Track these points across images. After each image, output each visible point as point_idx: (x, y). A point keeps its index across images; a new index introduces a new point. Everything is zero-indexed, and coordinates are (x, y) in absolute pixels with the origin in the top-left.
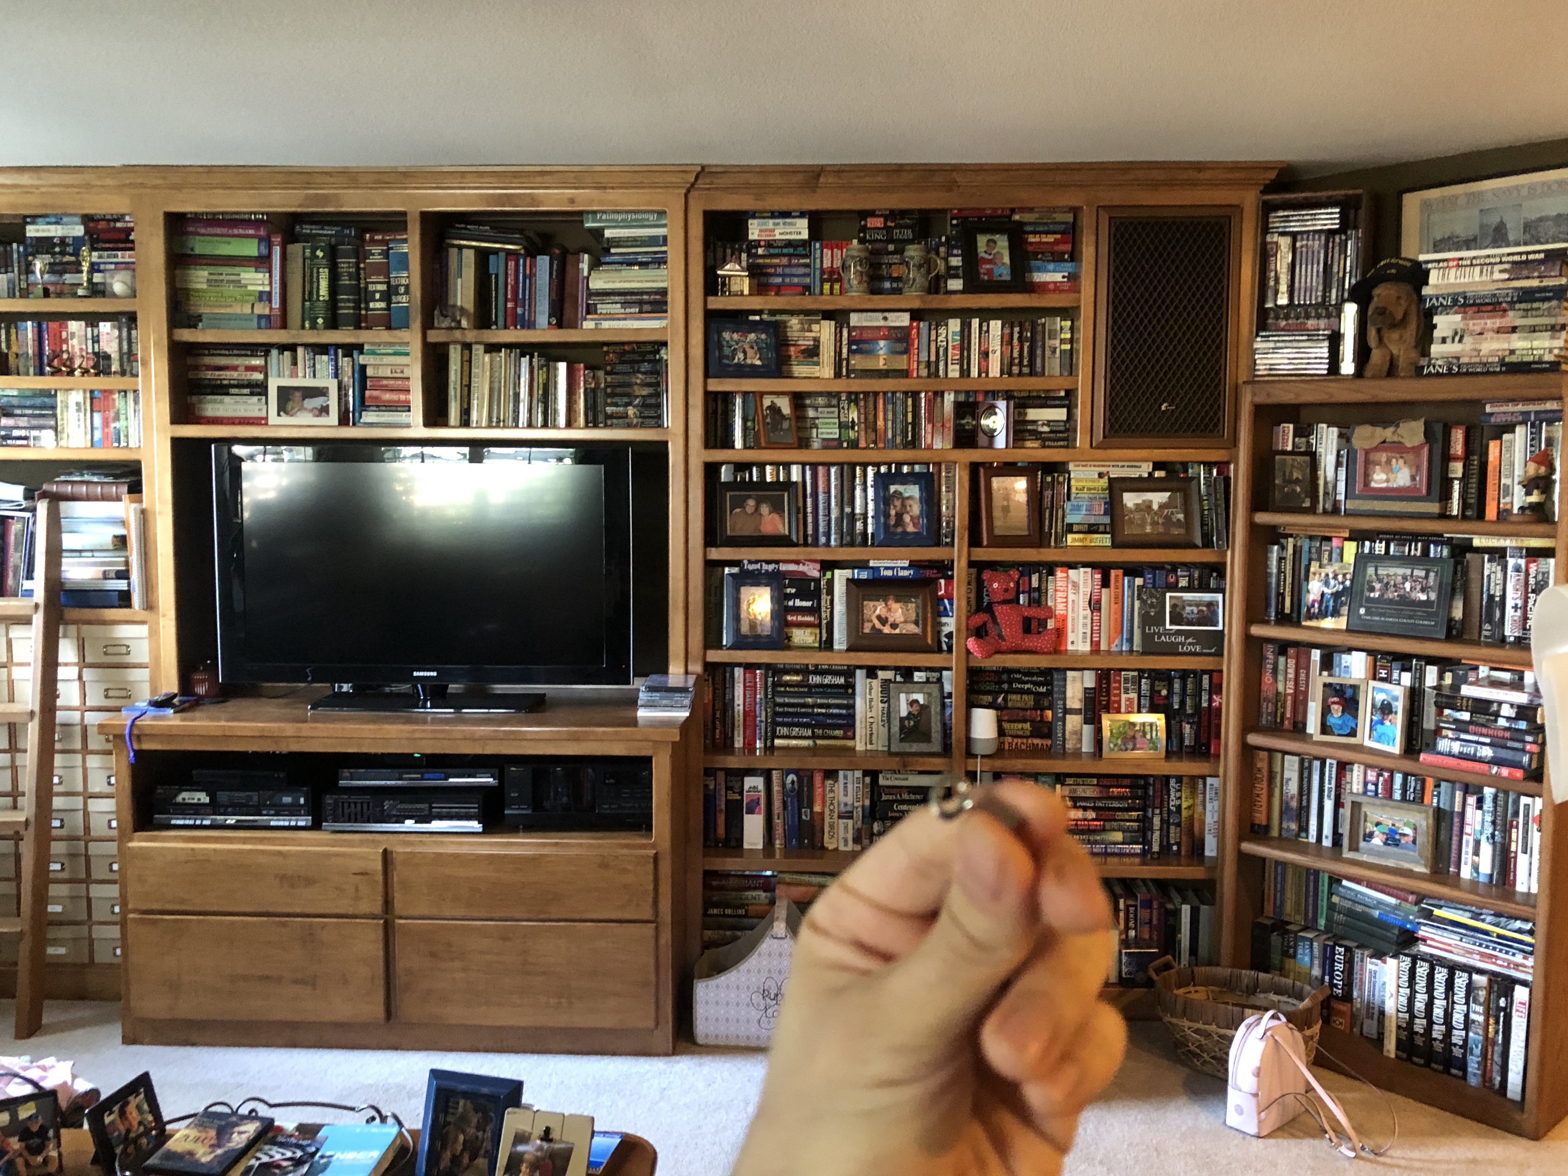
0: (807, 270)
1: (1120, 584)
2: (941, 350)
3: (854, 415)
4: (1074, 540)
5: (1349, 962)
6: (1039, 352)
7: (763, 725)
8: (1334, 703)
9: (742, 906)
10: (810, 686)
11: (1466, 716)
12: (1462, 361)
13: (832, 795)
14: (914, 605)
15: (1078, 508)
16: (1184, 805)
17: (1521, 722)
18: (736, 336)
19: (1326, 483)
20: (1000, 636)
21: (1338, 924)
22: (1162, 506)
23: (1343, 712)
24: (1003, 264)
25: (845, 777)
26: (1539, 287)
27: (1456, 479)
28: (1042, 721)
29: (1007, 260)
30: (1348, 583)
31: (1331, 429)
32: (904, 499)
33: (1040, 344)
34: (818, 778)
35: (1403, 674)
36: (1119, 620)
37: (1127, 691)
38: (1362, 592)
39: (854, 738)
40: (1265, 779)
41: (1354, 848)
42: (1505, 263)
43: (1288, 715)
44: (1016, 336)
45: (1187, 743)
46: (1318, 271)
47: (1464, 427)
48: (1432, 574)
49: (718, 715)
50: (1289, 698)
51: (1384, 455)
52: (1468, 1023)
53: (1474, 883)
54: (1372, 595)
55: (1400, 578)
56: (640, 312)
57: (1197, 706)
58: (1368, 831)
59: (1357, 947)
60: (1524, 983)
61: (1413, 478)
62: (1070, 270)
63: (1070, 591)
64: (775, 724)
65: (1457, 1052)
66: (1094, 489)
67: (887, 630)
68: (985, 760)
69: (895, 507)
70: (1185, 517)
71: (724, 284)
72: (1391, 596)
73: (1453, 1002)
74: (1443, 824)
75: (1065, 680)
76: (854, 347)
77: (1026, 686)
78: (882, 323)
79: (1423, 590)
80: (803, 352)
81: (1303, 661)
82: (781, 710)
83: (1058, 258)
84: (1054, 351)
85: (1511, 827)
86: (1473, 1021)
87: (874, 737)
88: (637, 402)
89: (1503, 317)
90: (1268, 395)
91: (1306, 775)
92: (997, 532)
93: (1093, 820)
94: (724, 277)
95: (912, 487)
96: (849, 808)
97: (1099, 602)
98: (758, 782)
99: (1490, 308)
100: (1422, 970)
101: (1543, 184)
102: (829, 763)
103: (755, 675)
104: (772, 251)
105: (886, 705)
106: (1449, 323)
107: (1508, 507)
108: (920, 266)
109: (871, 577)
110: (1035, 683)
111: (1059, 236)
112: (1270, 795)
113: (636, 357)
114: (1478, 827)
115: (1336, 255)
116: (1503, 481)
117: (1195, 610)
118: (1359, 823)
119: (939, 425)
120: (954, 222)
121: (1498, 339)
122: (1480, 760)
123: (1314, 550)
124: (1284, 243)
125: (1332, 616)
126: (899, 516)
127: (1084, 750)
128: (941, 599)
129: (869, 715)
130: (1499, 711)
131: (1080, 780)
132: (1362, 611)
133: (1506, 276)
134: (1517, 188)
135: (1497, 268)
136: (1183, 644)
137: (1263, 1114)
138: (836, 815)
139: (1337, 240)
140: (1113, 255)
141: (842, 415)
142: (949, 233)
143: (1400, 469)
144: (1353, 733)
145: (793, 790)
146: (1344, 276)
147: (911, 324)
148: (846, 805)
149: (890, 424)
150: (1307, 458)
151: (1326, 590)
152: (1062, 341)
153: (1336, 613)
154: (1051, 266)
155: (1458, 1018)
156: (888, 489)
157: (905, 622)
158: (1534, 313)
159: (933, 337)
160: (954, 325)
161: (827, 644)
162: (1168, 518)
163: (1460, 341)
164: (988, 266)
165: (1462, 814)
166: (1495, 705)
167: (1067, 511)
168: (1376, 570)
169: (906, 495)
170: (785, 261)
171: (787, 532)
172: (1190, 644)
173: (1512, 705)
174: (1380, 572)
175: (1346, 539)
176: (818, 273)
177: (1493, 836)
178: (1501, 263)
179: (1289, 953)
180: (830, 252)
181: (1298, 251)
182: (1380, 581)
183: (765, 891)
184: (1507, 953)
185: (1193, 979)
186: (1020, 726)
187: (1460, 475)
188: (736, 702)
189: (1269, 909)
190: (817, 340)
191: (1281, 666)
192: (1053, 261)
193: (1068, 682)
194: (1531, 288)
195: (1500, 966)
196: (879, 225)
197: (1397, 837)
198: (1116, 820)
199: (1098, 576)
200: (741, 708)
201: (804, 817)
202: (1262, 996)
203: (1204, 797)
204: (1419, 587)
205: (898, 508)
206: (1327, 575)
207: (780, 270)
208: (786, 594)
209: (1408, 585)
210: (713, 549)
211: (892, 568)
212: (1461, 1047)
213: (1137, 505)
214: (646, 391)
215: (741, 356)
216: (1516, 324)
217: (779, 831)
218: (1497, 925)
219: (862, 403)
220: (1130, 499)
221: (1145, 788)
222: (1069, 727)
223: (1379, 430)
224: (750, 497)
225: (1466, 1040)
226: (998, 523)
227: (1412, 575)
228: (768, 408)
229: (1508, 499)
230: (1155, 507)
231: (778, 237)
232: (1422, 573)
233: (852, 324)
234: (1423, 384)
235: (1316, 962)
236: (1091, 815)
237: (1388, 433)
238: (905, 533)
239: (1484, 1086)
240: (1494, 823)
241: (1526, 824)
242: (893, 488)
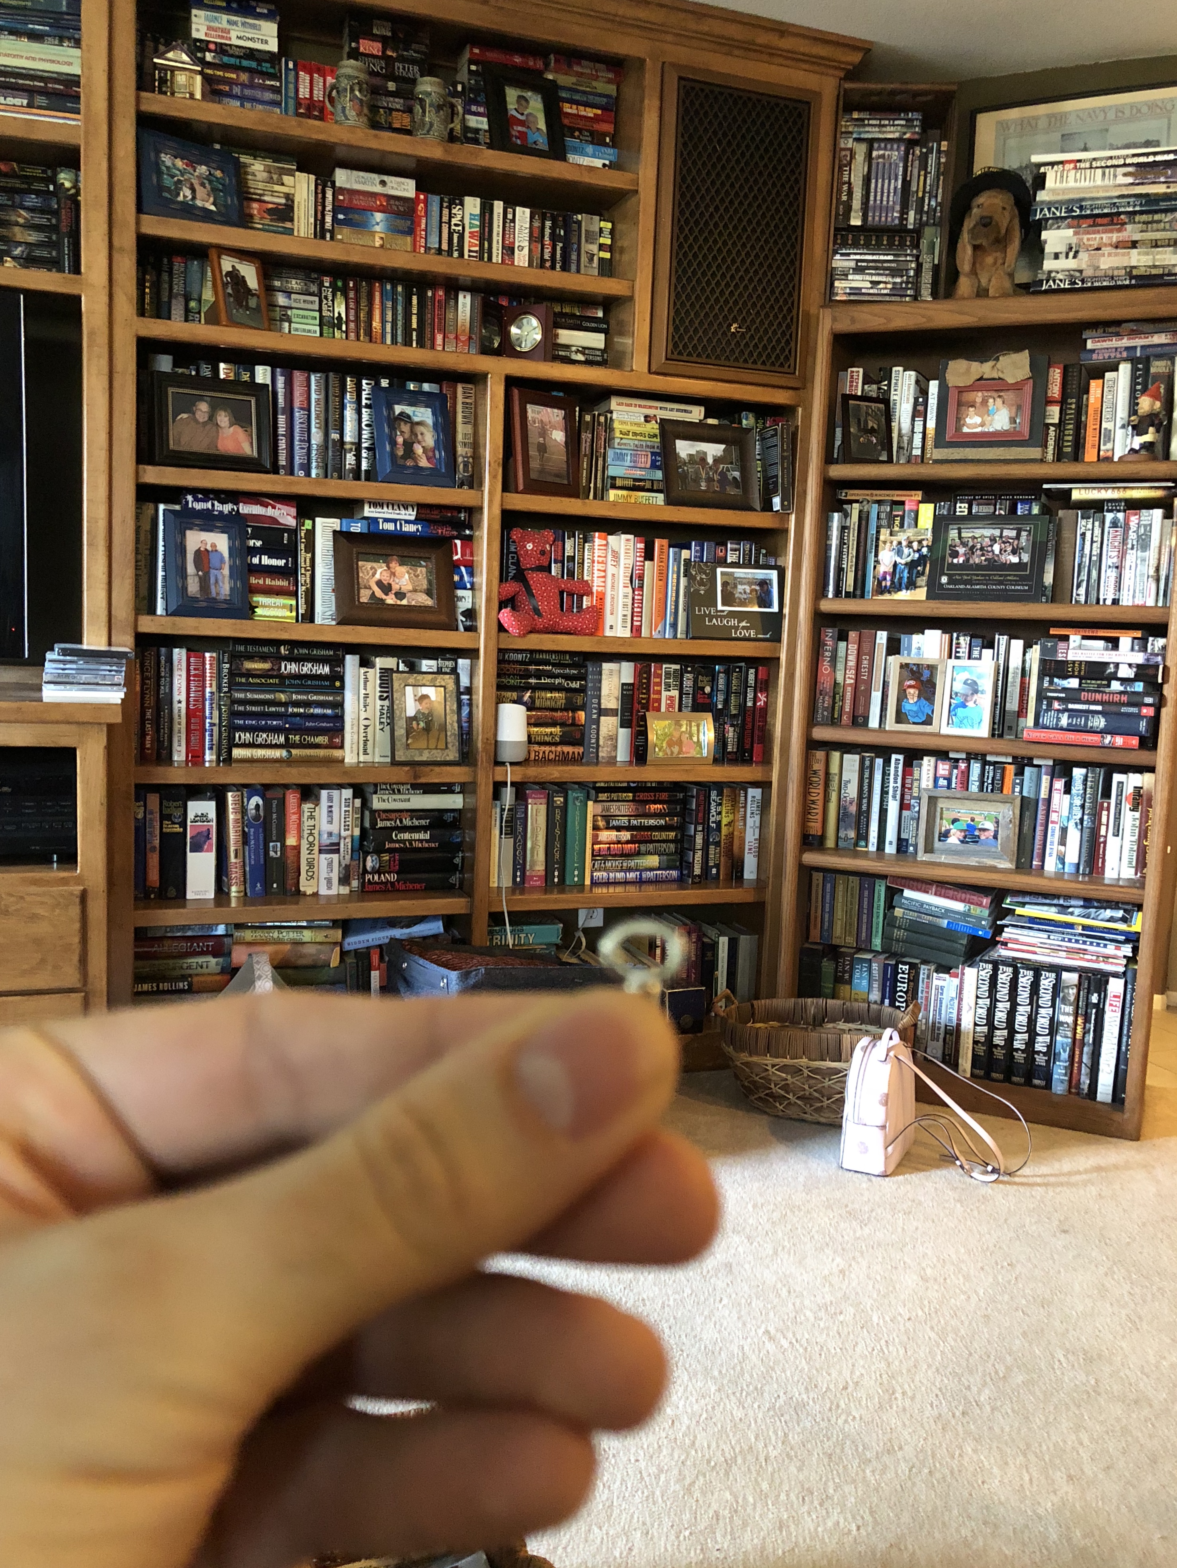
0: (276, 97)
1: (666, 554)
2: (456, 236)
3: (340, 308)
4: (616, 496)
5: (914, 980)
6: (574, 257)
7: (216, 729)
8: (910, 687)
9: (183, 978)
10: (282, 677)
11: (1074, 683)
12: (1084, 274)
13: (311, 822)
14: (424, 570)
15: (620, 457)
16: (725, 821)
17: (1137, 684)
18: (179, 163)
19: (900, 436)
20: (537, 611)
21: (898, 940)
22: (716, 460)
23: (919, 697)
24: (538, 129)
25: (330, 799)
26: (1165, 194)
27: (1053, 425)
28: (573, 724)
29: (542, 125)
30: (925, 551)
31: (907, 373)
32: (414, 424)
33: (575, 246)
34: (292, 799)
35: (984, 651)
36: (663, 601)
37: (668, 687)
38: (943, 558)
39: (342, 747)
40: (822, 782)
41: (929, 849)
42: (1129, 165)
43: (847, 708)
44: (547, 231)
45: (730, 749)
46: (895, 188)
47: (1062, 366)
48: (1024, 534)
49: (149, 715)
50: (849, 689)
51: (980, 394)
52: (1054, 1027)
53: (1059, 876)
54: (955, 561)
55: (987, 540)
56: (29, 106)
57: (742, 707)
58: (943, 829)
59: (922, 963)
60: (1116, 975)
61: (1013, 421)
62: (612, 158)
63: (610, 562)
64: (234, 728)
65: (1040, 1060)
66: (641, 434)
67: (390, 600)
68: (517, 768)
69: (402, 432)
70: (743, 475)
71: (163, 81)
72: (977, 561)
73: (1038, 1006)
74: (1027, 813)
75: (600, 674)
76: (341, 217)
77: (557, 681)
78: (378, 189)
79: (1014, 552)
80: (269, 211)
81: (866, 647)
82: (241, 708)
83: (597, 139)
84: (591, 257)
85: (1102, 809)
86: (1062, 1024)
87: (370, 744)
88: (18, 251)
89: (1119, 231)
90: (853, 321)
91: (867, 775)
92: (533, 475)
93: (627, 842)
94: (165, 68)
95: (422, 410)
96: (334, 840)
97: (641, 578)
98: (208, 808)
99: (1106, 220)
100: (1005, 975)
101: (1132, 106)
102: (309, 776)
103: (204, 657)
104: (226, 59)
105: (386, 703)
106: (1062, 238)
107: (1110, 454)
108: (439, 108)
109: (365, 531)
110: (567, 677)
111: (599, 112)
112: (826, 800)
113: (17, 184)
114: (1065, 813)
115: (916, 171)
116: (1104, 425)
117: (748, 588)
118: (934, 821)
119: (452, 336)
120: (473, 68)
121: (1116, 255)
122: (1092, 731)
123: (883, 516)
124: (861, 150)
125: (907, 589)
126: (408, 446)
127: (618, 759)
128: (456, 566)
129: (363, 715)
130: (1116, 672)
131: (614, 796)
132: (944, 580)
133: (1130, 180)
134: (1103, 110)
135: (1120, 171)
136: (736, 628)
137: (890, 1149)
138: (316, 849)
139: (918, 152)
140: (681, 128)
141: (324, 307)
142: (466, 81)
143: (998, 410)
144: (928, 721)
145: (257, 817)
146: (923, 197)
147: (417, 196)
148: (330, 834)
149: (389, 327)
150: (882, 406)
151: (899, 560)
152: (601, 247)
153: (912, 585)
154: (590, 149)
155: (1043, 1022)
156: (391, 409)
157: (415, 591)
158: (1155, 225)
159: (445, 218)
160: (472, 205)
161: (309, 617)
162: (723, 474)
163: (1075, 257)
164: (520, 128)
165: (1049, 801)
166: (1112, 666)
167: (609, 460)
168: (960, 533)
169: (416, 419)
170: (244, 77)
171: (255, 454)
172: (744, 628)
173: (1130, 665)
174: (963, 535)
175: (920, 502)
176: (291, 103)
177: (1082, 820)
178: (1125, 165)
179: (843, 978)
180: (308, 77)
181: (874, 162)
182: (964, 545)
183: (215, 956)
184: (1098, 945)
185: (753, 1014)
186: (548, 730)
187: (1056, 421)
188: (176, 698)
189: (815, 934)
190: (289, 198)
191: (841, 652)
192: (592, 143)
193: (604, 677)
194: (1156, 194)
195: (1088, 961)
196: (375, 52)
197: (977, 833)
198: (652, 842)
199: (642, 546)
200: (183, 705)
201: (272, 854)
202: (831, 1025)
203: (745, 812)
204: (1009, 549)
205: (407, 436)
206: (900, 543)
207: (237, 90)
208: (249, 548)
209: (996, 548)
210: (149, 468)
211: (394, 521)
212: (1044, 1054)
213: (691, 456)
214: (33, 237)
215: (188, 193)
216: (1134, 238)
217: (235, 873)
218: (1087, 916)
219: (352, 294)
220: (684, 448)
221: (685, 802)
222: (603, 731)
223: (975, 365)
224: (201, 398)
225: (1050, 1046)
226: (534, 464)
227: (1001, 537)
228: (228, 274)
229: (1109, 446)
230: (710, 460)
231: (235, 42)
232: (1014, 533)
233: (338, 184)
234: (1043, 300)
235: (876, 985)
236: (626, 835)
237: (986, 369)
238: (417, 468)
239: (1070, 1092)
240: (1083, 806)
241: (1119, 804)
242: (398, 409)
